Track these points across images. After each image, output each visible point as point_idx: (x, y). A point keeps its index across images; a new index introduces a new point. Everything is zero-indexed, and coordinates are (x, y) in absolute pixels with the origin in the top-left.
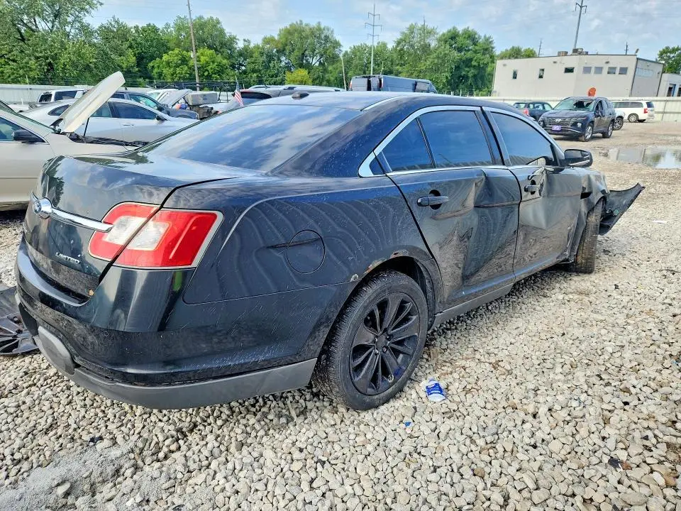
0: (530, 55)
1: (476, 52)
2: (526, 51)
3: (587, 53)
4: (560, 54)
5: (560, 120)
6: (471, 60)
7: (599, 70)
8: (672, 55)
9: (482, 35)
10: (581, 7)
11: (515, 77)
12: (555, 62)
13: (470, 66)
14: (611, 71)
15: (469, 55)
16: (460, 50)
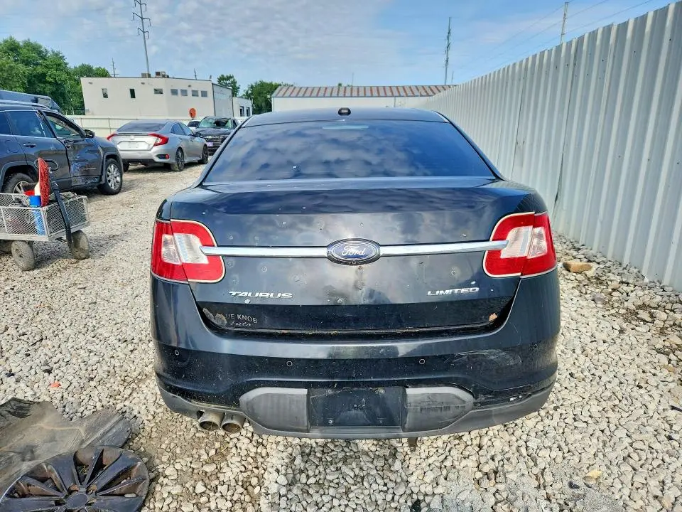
0: (104, 74)
1: (46, 67)
2: (98, 69)
3: (168, 77)
4: (144, 76)
5: (210, 137)
6: (44, 75)
7: (184, 92)
8: (228, 82)
9: (49, 49)
10: (144, 32)
11: (105, 96)
12: (143, 83)
13: (46, 82)
14: (195, 94)
15: (40, 70)
16: (27, 63)
